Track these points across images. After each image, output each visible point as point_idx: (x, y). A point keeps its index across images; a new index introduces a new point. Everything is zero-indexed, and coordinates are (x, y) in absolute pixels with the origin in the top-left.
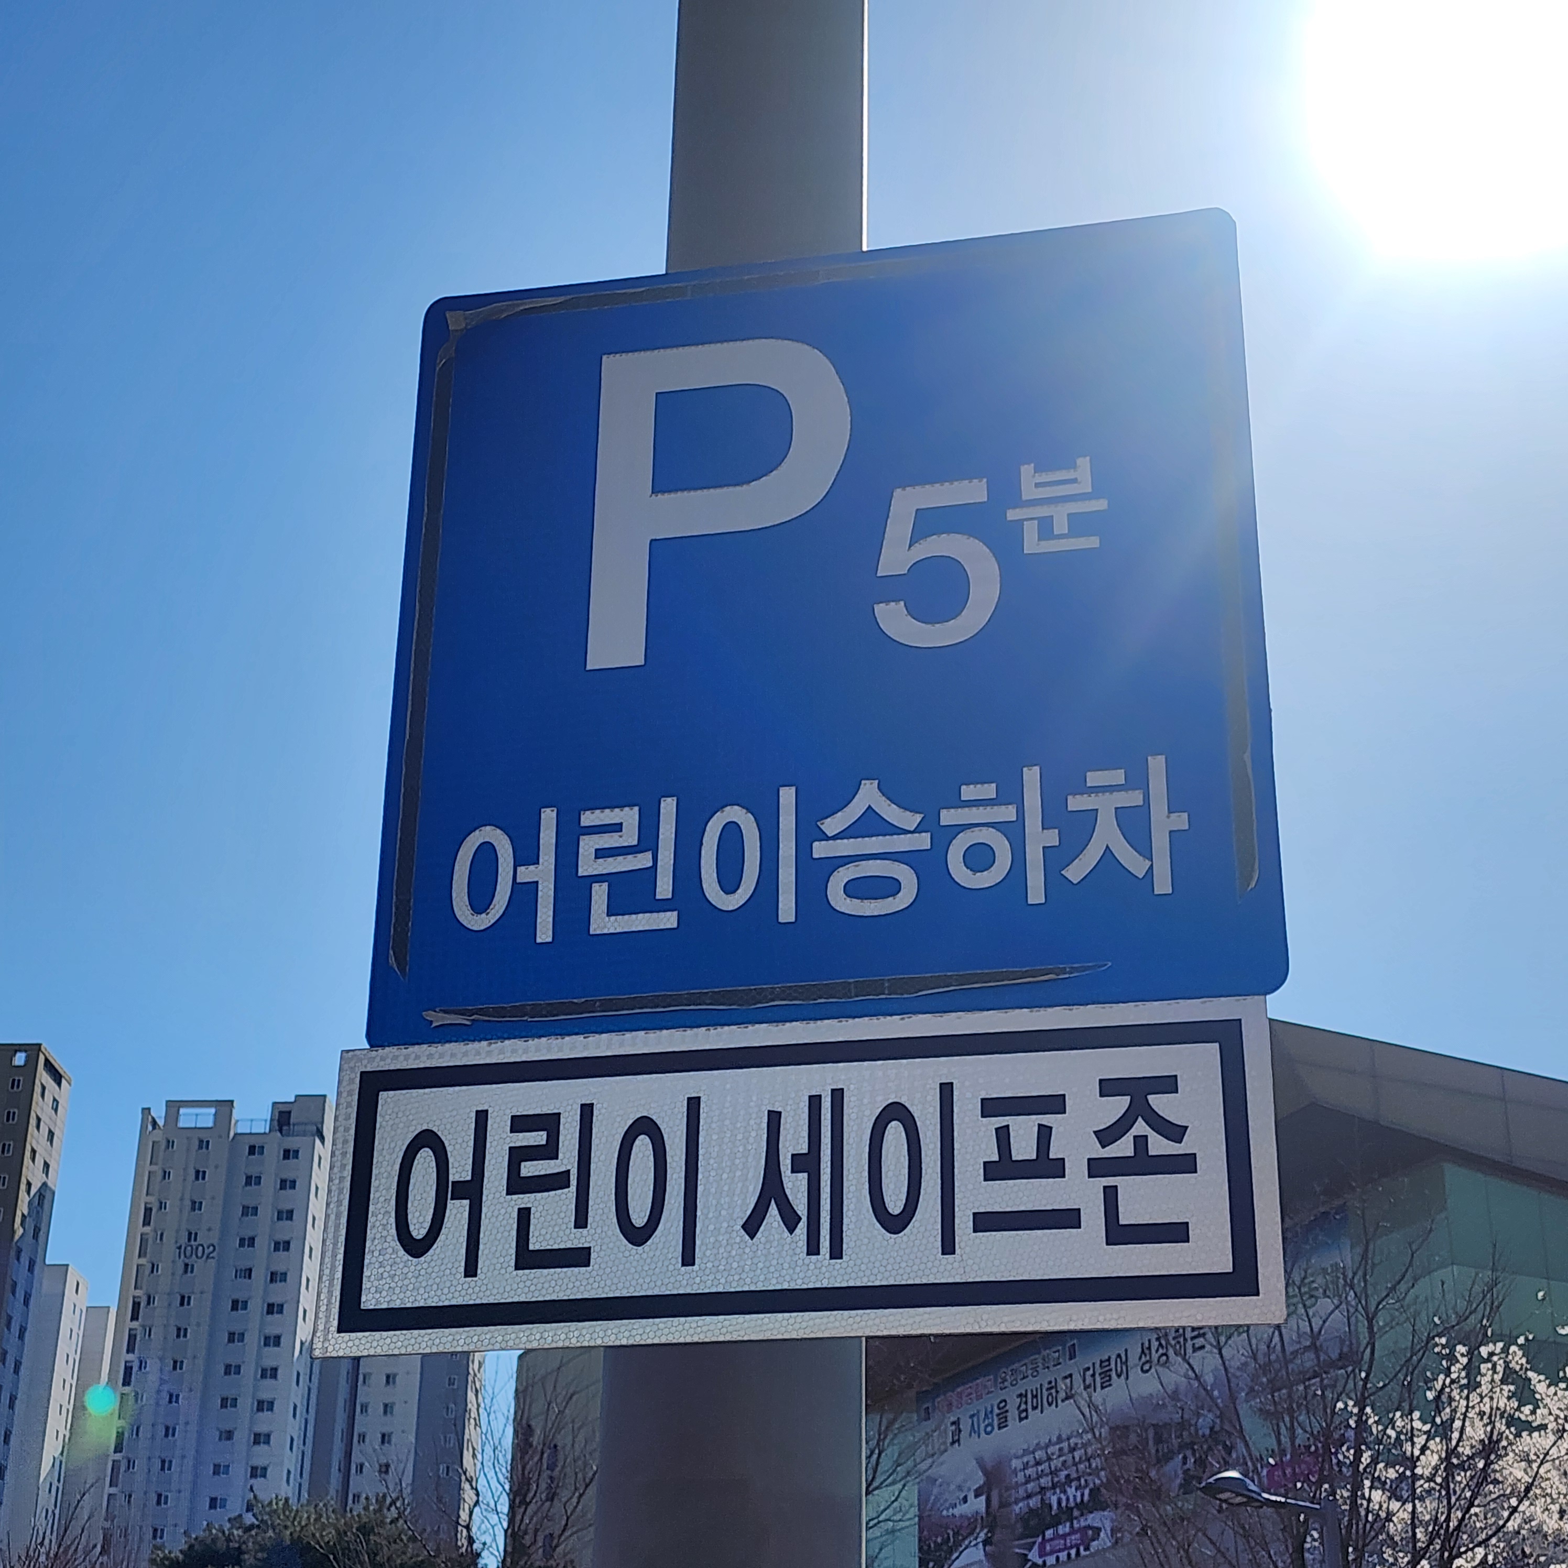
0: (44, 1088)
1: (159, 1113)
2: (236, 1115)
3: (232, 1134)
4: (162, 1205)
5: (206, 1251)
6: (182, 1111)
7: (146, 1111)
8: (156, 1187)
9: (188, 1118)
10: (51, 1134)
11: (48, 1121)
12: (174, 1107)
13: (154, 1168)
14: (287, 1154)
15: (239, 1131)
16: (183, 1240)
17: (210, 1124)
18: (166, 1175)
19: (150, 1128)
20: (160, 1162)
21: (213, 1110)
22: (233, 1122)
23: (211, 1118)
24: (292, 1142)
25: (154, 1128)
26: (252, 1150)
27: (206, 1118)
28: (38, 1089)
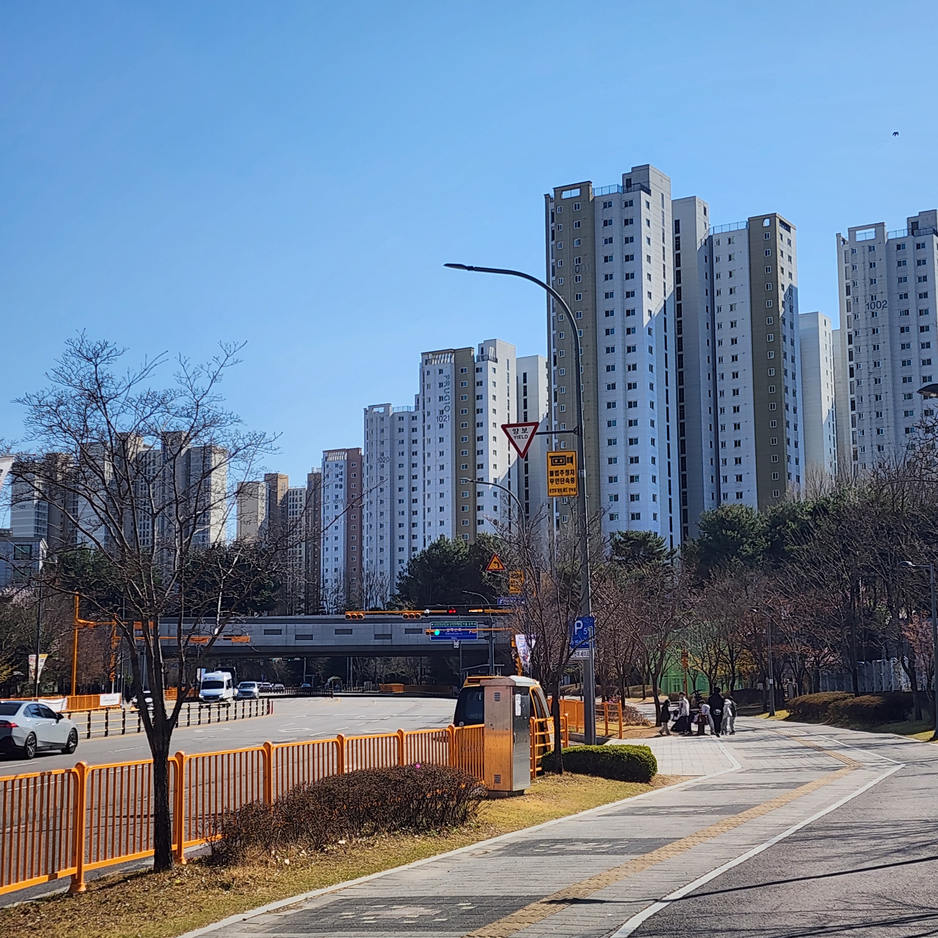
0: (781, 235)
1: (845, 236)
2: (886, 230)
3: (886, 241)
4: (854, 284)
5: (882, 304)
6: (857, 232)
7: (838, 235)
8: (850, 274)
9: (861, 236)
10: (790, 258)
11: (787, 251)
12: (852, 231)
13: (847, 265)
14: (918, 246)
15: (889, 238)
16: (869, 301)
17: (874, 237)
18: (854, 267)
19: (842, 243)
20: (850, 261)
21: (873, 230)
22: (886, 234)
23: (874, 233)
24: (920, 240)
25: (844, 243)
26: (899, 247)
27: (870, 234)
28: (778, 237)
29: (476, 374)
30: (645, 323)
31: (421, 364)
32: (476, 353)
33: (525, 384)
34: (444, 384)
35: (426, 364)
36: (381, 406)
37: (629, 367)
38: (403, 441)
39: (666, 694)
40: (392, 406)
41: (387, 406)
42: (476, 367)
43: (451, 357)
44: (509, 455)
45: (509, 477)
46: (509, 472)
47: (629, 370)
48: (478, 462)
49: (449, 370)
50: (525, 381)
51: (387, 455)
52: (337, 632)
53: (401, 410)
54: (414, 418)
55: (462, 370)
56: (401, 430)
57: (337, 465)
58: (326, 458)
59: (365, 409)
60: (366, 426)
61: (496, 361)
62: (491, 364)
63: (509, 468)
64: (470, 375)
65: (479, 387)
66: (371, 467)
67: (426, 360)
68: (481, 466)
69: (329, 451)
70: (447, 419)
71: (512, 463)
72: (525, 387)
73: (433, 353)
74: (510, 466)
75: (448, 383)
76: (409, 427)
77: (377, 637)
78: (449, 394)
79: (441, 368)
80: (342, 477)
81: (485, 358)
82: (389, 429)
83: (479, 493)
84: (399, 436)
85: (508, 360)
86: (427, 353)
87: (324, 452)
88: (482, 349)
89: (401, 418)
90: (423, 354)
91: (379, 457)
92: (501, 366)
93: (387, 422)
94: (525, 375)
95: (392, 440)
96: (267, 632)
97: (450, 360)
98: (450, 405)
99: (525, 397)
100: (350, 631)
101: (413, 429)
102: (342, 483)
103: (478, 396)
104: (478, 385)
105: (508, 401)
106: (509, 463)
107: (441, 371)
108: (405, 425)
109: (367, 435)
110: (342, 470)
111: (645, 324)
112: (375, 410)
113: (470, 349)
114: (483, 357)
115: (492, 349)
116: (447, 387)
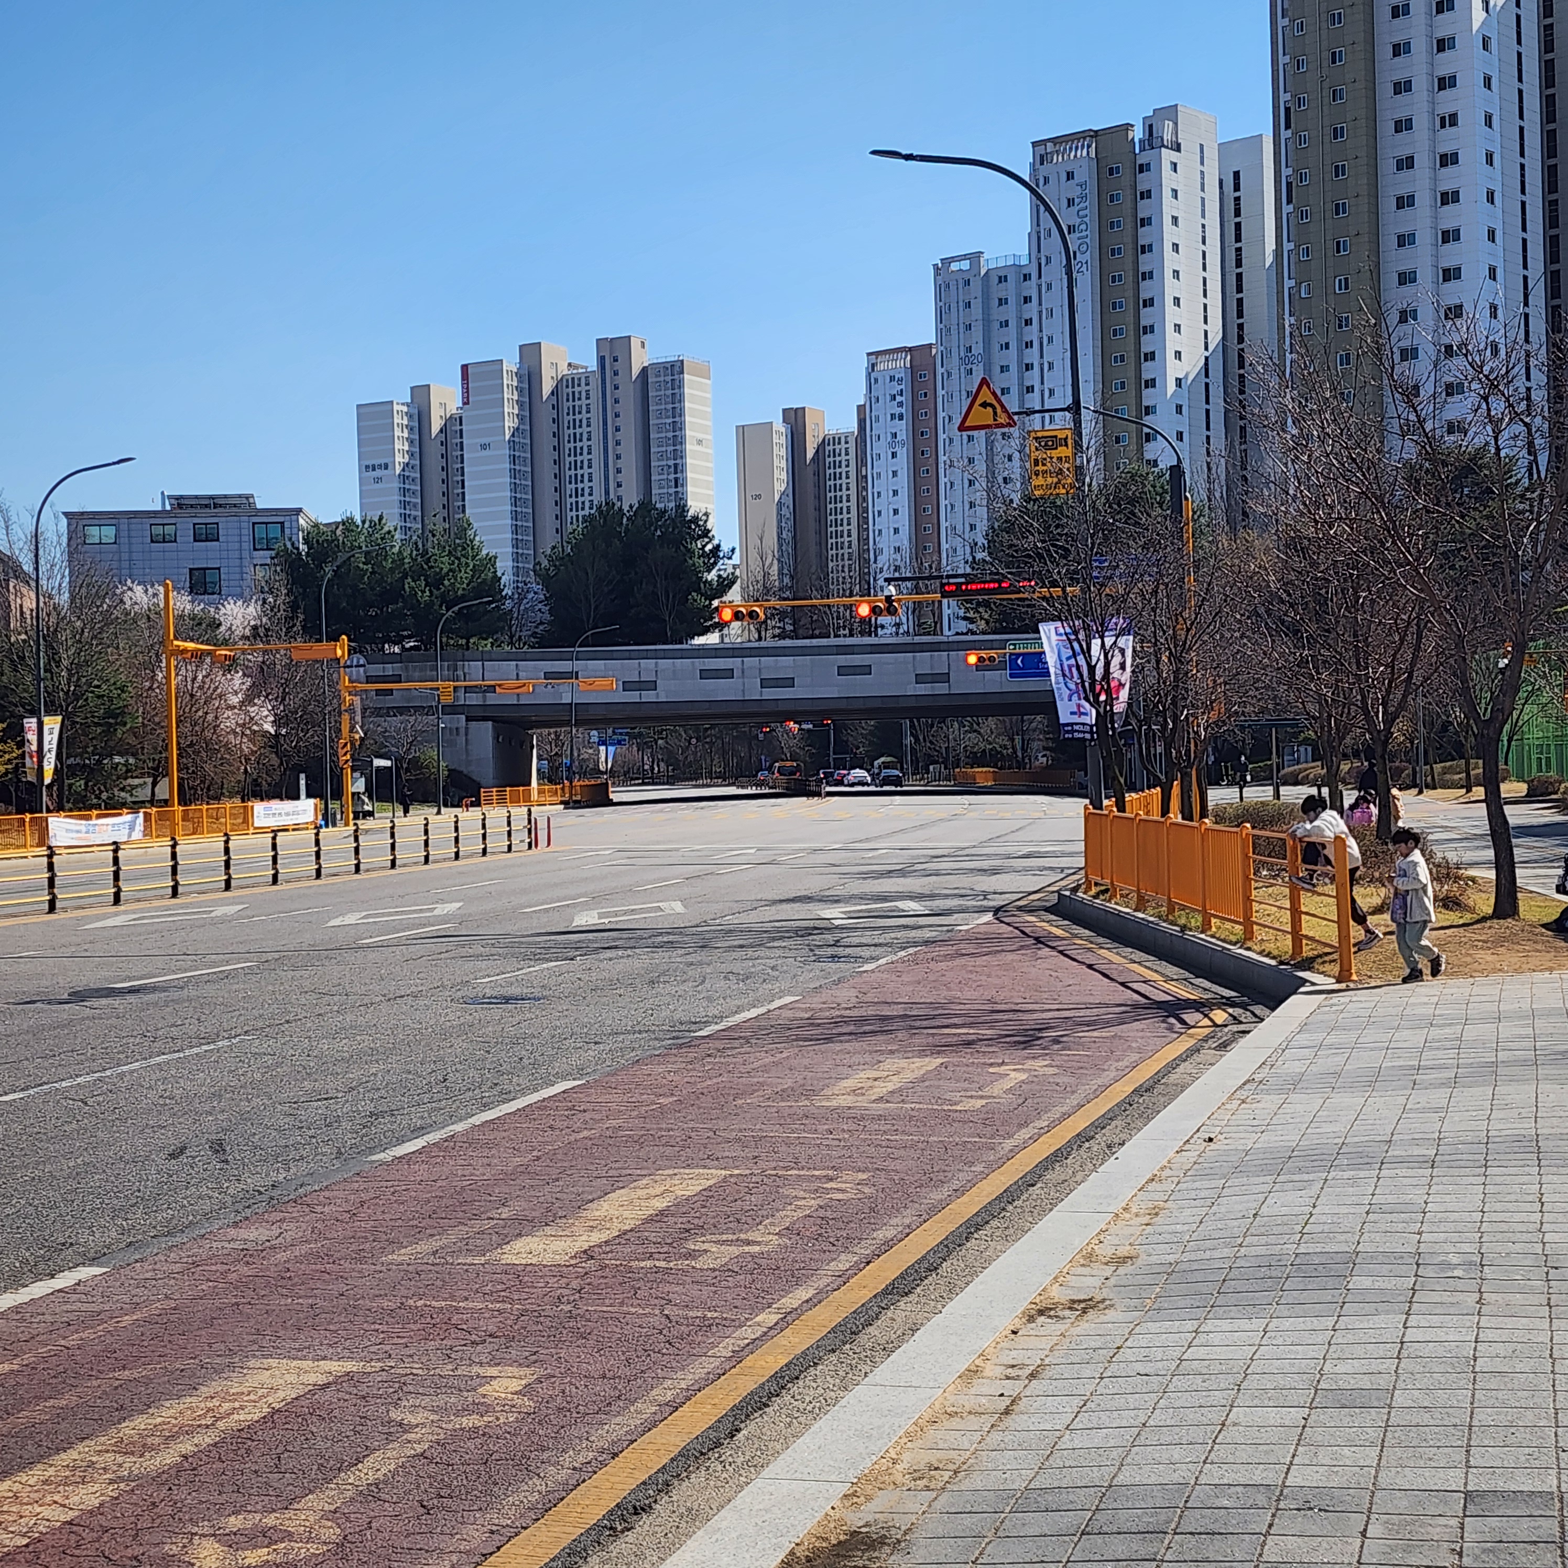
29: (1139, 176)
30: (1476, 25)
31: (1033, 165)
32: (1138, 134)
33: (1237, 194)
34: (1076, 201)
35: (1042, 164)
36: (964, 257)
37: (1443, 119)
38: (1007, 322)
39: (1521, 779)
40: (986, 256)
41: (975, 257)
42: (1139, 162)
43: (1089, 146)
44: (1206, 332)
45: (1207, 376)
46: (1206, 364)
47: (1443, 126)
48: (1145, 349)
49: (1085, 173)
50: (1237, 188)
51: (978, 349)
52: (843, 671)
53: (1001, 264)
54: (1027, 277)
55: (1111, 169)
56: (1002, 302)
57: (892, 378)
58: (873, 365)
59: (935, 266)
60: (939, 297)
61: (1178, 149)
62: (1167, 156)
63: (1207, 358)
64: (1126, 180)
65: (1146, 201)
66: (949, 374)
67: (1042, 157)
68: (1150, 356)
69: (878, 354)
70: (1084, 269)
71: (1211, 348)
72: (1237, 199)
73: (1054, 140)
74: (1207, 354)
75: (1083, 197)
76: (1018, 295)
77: (920, 679)
78: (1087, 220)
79: (1069, 169)
80: (903, 399)
81: (1156, 142)
82: (980, 300)
83: (1147, 408)
84: (999, 314)
85: (1202, 146)
86: (1044, 142)
87: (869, 354)
88: (1151, 126)
89: (1002, 279)
90: (1034, 144)
91: (962, 354)
92: (1187, 159)
93: (976, 287)
94: (1237, 175)
95: (987, 322)
96: (704, 674)
97: (1084, 153)
98: (1088, 240)
99: (1238, 220)
100: (866, 670)
101: (1025, 298)
102: (903, 411)
103: (1142, 220)
104: (1142, 198)
105: (1203, 226)
106: (1206, 349)
107: (1070, 176)
108: (1010, 290)
109: (941, 314)
110: (903, 387)
111: (1475, 27)
112: (954, 267)
113: (1128, 127)
114: (1152, 140)
115: (1169, 124)
116: (1082, 205)
